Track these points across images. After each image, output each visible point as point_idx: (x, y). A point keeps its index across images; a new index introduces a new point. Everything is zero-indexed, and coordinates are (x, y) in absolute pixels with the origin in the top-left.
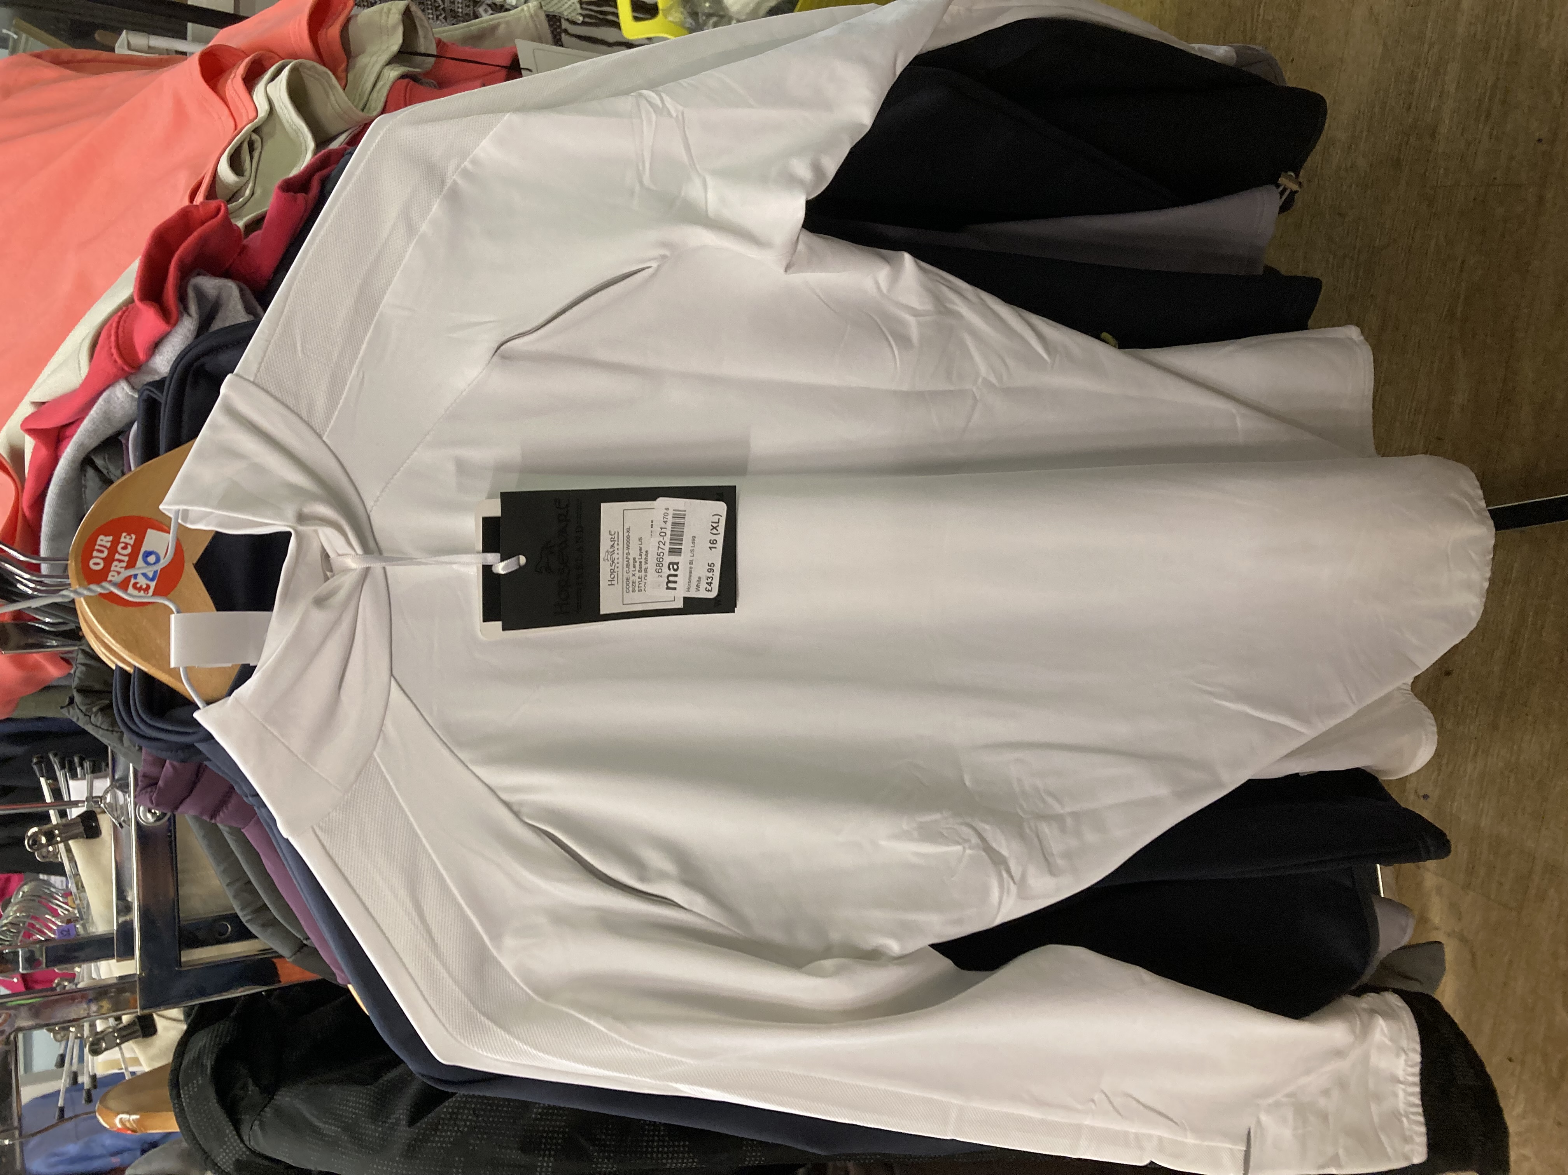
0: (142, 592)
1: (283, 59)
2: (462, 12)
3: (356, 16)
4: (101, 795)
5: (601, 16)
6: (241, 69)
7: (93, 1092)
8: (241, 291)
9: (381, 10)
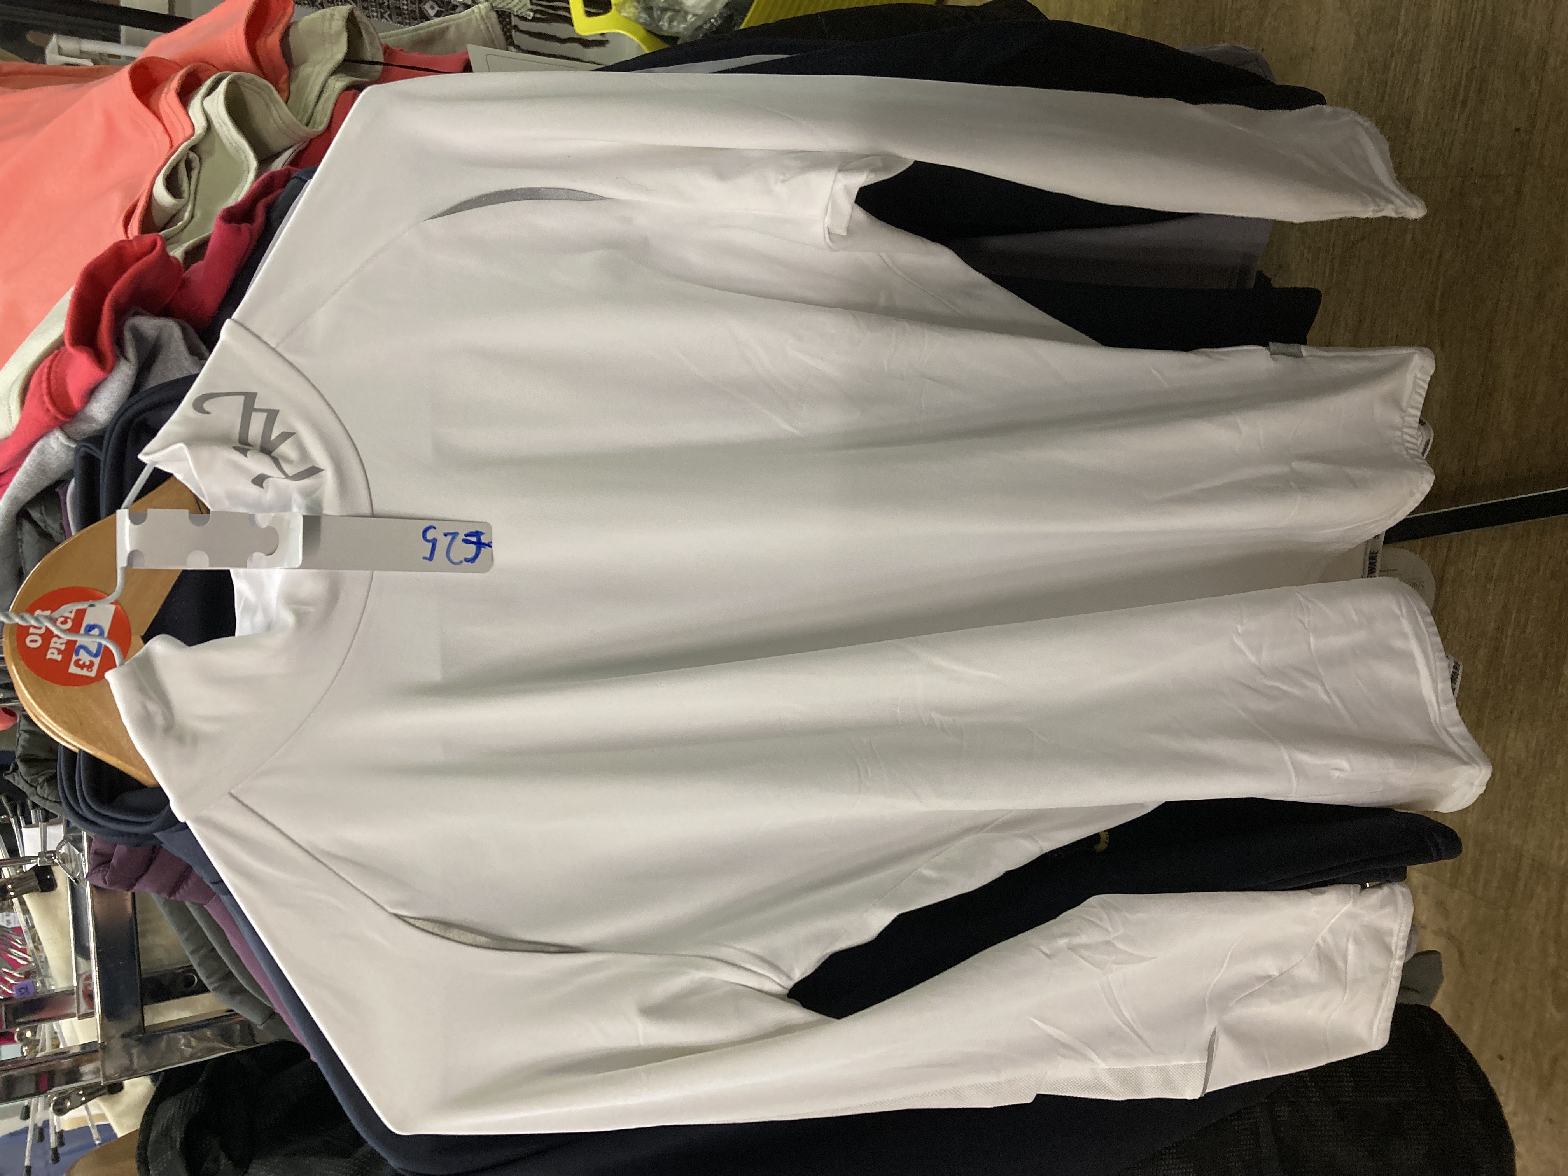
0: (85, 669)
1: (221, 71)
2: (407, 10)
3: (296, 22)
4: (54, 849)
5: (552, 12)
6: (175, 83)
7: (60, 1150)
8: (184, 330)
9: (324, 15)
